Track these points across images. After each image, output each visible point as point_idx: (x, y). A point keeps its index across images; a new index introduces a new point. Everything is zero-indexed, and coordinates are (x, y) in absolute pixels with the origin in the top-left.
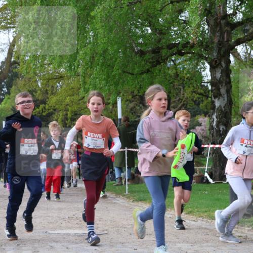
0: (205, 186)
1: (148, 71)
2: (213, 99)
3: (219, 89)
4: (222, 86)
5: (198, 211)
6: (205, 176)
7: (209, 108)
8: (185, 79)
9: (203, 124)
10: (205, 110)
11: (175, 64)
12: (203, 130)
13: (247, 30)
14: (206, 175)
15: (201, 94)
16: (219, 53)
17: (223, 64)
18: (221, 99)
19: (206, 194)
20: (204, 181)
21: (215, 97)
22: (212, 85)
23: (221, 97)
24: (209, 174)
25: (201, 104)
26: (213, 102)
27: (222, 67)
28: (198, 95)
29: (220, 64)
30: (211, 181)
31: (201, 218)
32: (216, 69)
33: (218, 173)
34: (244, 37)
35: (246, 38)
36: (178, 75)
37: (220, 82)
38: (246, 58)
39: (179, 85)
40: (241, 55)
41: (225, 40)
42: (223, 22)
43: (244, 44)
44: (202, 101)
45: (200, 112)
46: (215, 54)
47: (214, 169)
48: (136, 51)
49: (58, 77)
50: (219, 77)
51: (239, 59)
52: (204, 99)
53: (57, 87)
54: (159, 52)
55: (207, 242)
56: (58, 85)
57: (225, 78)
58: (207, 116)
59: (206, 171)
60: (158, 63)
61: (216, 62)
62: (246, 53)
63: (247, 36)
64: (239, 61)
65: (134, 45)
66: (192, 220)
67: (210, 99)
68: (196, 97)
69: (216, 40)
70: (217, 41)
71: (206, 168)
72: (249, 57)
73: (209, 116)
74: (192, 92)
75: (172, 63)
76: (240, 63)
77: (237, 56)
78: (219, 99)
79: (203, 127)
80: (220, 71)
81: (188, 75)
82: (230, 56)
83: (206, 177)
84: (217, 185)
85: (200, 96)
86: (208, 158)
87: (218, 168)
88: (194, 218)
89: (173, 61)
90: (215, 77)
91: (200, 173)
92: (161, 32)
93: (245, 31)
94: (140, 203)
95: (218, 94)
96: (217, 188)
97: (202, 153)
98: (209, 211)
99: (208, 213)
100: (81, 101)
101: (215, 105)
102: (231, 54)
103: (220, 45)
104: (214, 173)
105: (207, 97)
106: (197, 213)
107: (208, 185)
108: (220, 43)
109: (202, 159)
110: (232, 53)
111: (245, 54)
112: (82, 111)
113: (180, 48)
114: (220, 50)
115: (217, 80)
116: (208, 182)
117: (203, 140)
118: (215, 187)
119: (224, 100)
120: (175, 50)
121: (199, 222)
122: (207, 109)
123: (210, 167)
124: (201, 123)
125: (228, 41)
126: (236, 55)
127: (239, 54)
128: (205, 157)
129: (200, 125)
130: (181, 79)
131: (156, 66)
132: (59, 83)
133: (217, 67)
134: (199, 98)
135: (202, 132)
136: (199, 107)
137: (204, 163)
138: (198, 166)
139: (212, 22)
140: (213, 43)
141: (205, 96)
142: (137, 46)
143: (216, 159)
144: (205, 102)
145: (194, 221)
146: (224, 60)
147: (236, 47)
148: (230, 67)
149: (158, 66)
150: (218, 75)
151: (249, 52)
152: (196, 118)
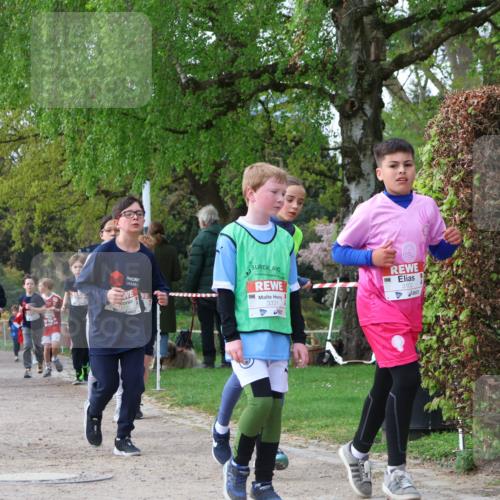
0: (326, 371)
1: (209, 125)
2: (346, 184)
3: (358, 163)
4: (364, 155)
5: (309, 426)
6: (327, 349)
7: (337, 202)
8: (288, 142)
9: (325, 237)
10: (330, 208)
11: (266, 110)
12: (325, 250)
13: (420, 38)
14: (329, 346)
15: (321, 173)
16: (359, 85)
17: (368, 110)
18: (363, 183)
19: (328, 389)
20: (325, 360)
21: (350, 180)
22: (344, 154)
23: (361, 180)
24: (334, 346)
25: (321, 196)
26: (345, 191)
27: (366, 115)
28: (313, 175)
29: (361, 108)
30: (339, 359)
31: (316, 441)
32: (353, 120)
33: (354, 343)
34: (412, 52)
35: (416, 53)
36: (272, 133)
37: (361, 147)
38: (416, 96)
39: (275, 155)
40: (407, 90)
41: (373, 57)
42: (367, 20)
43: (412, 67)
44: (324, 188)
45: (319, 211)
46: (351, 88)
47: (345, 333)
48: (183, 81)
49: (14, 138)
50: (359, 137)
51: (401, 98)
52: (326, 184)
53: (13, 158)
54: (233, 84)
55: (327, 492)
56: (15, 155)
57: (370, 139)
58: (334, 220)
59: (329, 338)
60: (231, 107)
61: (352, 104)
62: (416, 86)
63: (418, 49)
64: (401, 103)
65: (179, 69)
66: (295, 446)
67: (339, 184)
68: (310, 179)
69: (353, 59)
70: (355, 61)
71: (330, 332)
72: (423, 94)
73: (337, 220)
74: (302, 169)
75: (260, 107)
76: (402, 107)
77: (397, 91)
78: (359, 182)
79: (325, 245)
80: (362, 124)
81: (294, 133)
82: (381, 91)
83: (329, 352)
84: (352, 367)
85: (318, 178)
86: (333, 310)
87: (354, 331)
88: (301, 441)
89: (262, 103)
90: (350, 137)
91: (316, 343)
92: (237, 41)
93: (413, 39)
94: (186, 410)
95: (355, 173)
96: (351, 375)
97: (323, 300)
98: (333, 425)
99: (330, 429)
100: (63, 191)
101: (349, 196)
102: (384, 89)
103: (361, 68)
104: (345, 342)
105: (335, 179)
106: (307, 430)
107: (332, 368)
108: (362, 65)
109: (321, 312)
110: (387, 87)
111: (414, 88)
112: (65, 211)
113: (278, 74)
114: (360, 78)
115: (354, 143)
116: (332, 362)
117: (325, 271)
118: (347, 373)
119: (369, 185)
120: (266, 79)
121: (311, 448)
122: (333, 204)
123: (338, 331)
124: (322, 236)
125: (378, 60)
126: (396, 89)
127: (402, 89)
128: (328, 309)
129: (319, 239)
130: (278, 141)
131: (225, 114)
132: (16, 151)
133: (354, 115)
134: (317, 182)
135: (322, 254)
136: (316, 201)
137: (326, 321)
138: (313, 329)
139: (345, 21)
140: (346, 64)
141: (330, 177)
142: (185, 72)
143: (350, 314)
144: (330, 190)
145: (301, 447)
146: (368, 101)
147: (395, 73)
148: (383, 116)
149: (230, 114)
150: (357, 133)
151: (423, 84)
152: (311, 224)
